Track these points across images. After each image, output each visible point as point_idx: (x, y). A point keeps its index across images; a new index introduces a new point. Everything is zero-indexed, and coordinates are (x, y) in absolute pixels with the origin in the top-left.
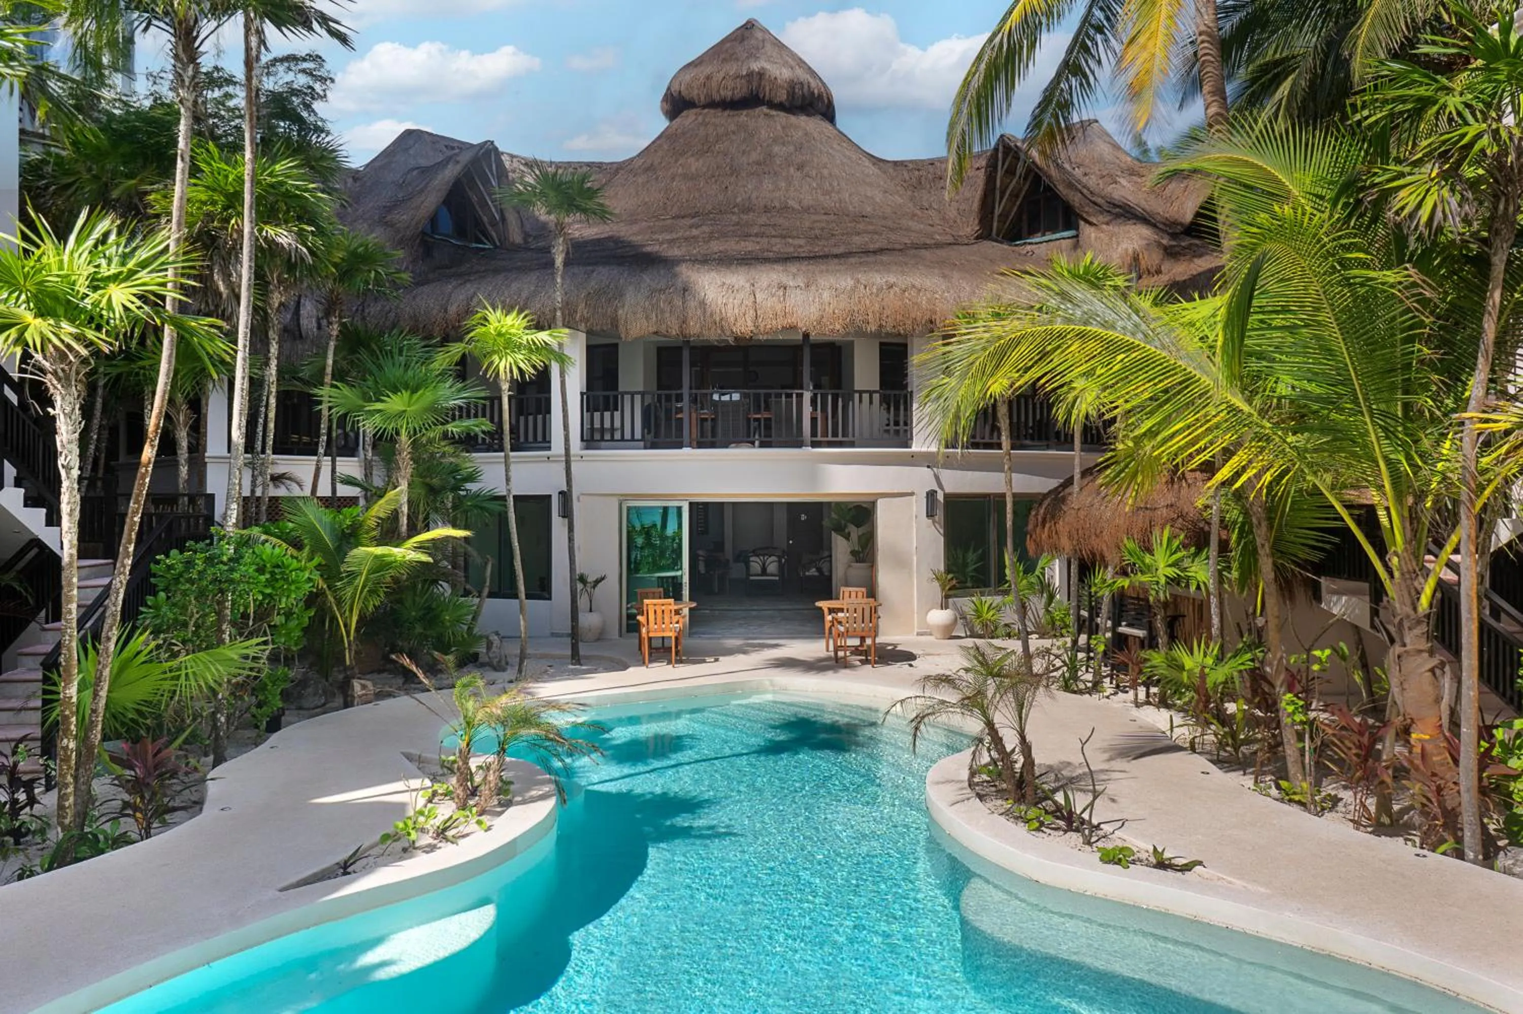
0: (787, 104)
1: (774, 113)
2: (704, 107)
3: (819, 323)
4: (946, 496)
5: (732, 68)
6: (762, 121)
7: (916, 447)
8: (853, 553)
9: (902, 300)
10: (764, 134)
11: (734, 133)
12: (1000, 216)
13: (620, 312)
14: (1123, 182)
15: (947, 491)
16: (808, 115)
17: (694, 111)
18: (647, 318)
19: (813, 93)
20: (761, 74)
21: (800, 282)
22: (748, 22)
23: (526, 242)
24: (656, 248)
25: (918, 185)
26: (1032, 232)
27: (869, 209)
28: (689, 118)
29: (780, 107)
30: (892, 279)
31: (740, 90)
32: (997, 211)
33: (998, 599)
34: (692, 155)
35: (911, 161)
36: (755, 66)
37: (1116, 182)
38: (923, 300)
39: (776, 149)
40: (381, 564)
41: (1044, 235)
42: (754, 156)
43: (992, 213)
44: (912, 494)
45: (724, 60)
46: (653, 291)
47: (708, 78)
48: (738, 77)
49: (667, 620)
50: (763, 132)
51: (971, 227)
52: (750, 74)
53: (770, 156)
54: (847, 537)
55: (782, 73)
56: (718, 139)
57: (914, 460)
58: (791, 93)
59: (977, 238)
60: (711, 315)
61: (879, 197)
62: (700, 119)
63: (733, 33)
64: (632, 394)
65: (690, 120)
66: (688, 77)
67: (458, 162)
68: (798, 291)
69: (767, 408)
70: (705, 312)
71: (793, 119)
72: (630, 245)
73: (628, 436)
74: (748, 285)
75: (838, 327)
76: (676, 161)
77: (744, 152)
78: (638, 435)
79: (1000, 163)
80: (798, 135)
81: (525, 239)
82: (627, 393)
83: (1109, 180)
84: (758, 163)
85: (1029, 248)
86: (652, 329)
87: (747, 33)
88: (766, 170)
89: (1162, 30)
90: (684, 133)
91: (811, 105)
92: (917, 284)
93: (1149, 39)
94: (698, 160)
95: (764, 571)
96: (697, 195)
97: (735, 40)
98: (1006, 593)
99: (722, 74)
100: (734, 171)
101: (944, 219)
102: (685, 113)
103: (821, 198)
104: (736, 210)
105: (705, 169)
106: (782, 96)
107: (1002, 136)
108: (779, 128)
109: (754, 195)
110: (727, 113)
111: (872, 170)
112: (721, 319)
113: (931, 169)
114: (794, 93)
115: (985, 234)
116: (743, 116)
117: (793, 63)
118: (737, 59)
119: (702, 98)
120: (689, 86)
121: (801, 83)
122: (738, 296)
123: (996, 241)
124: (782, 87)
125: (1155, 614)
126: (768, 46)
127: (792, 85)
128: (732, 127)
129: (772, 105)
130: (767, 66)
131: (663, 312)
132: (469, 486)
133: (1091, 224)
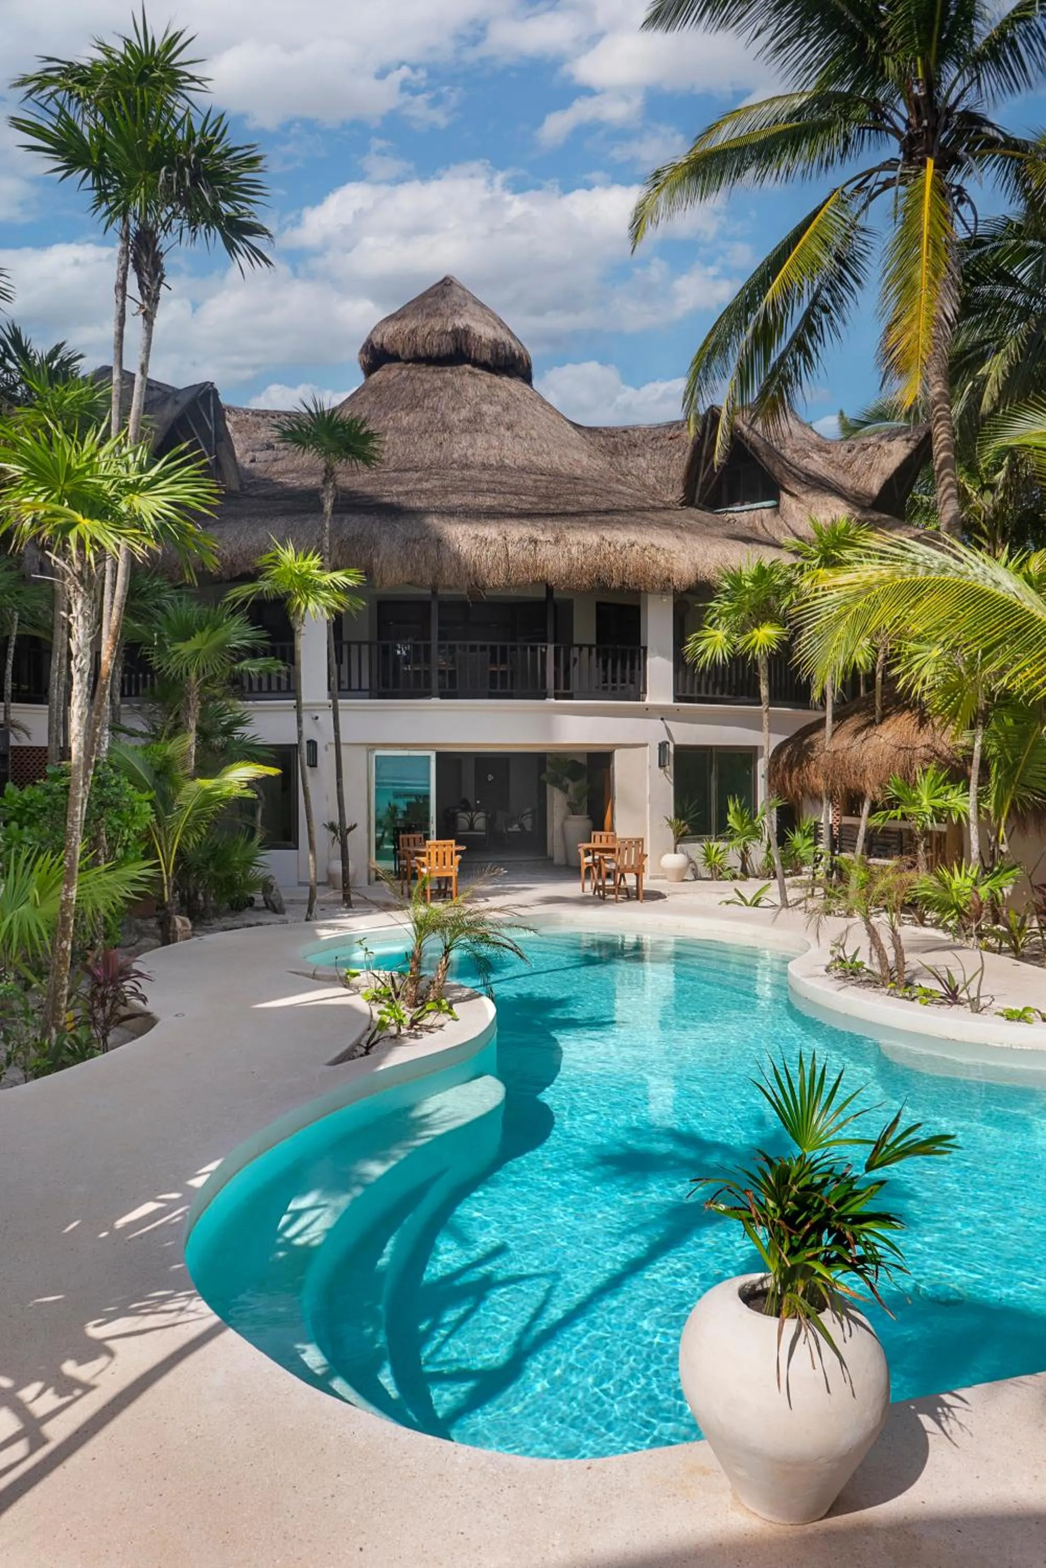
0: (491, 363)
1: (477, 371)
2: (408, 361)
3: (568, 578)
4: (677, 747)
5: (437, 324)
6: (467, 379)
7: (649, 701)
8: (570, 804)
9: (643, 558)
10: (471, 392)
11: (441, 389)
12: (703, 484)
13: (375, 560)
14: (815, 457)
15: (677, 743)
16: (511, 376)
17: (397, 365)
18: (403, 567)
19: (514, 354)
20: (466, 332)
21: (549, 536)
22: (446, 278)
23: (243, 490)
24: (395, 499)
25: (614, 452)
26: (731, 503)
27: (579, 472)
28: (388, 374)
29: (485, 366)
30: (633, 537)
31: (447, 347)
32: (701, 480)
33: (722, 845)
34: (402, 409)
35: (605, 428)
36: (460, 323)
37: (809, 457)
38: (661, 559)
39: (485, 408)
40: (207, 798)
41: (743, 504)
42: (464, 413)
43: (696, 480)
44: (646, 745)
45: (429, 315)
46: (407, 541)
47: (413, 332)
48: (444, 332)
49: (448, 860)
50: (470, 389)
51: (674, 494)
52: (456, 332)
53: (480, 414)
54: (565, 790)
55: (484, 331)
56: (427, 395)
57: (648, 712)
58: (496, 354)
59: (682, 505)
60: (466, 566)
61: (585, 461)
62: (404, 373)
63: (432, 288)
64: (360, 643)
65: (393, 374)
66: (391, 329)
67: (176, 402)
68: (548, 546)
69: (503, 661)
70: (459, 564)
71: (496, 379)
72: (364, 496)
73: (355, 685)
74: (500, 538)
75: (585, 582)
76: (386, 414)
77: (454, 409)
78: (365, 684)
79: (707, 434)
80: (503, 395)
81: (241, 486)
82: (355, 643)
83: (802, 454)
84: (469, 421)
85: (730, 515)
86: (405, 579)
87: (446, 289)
88: (478, 427)
89: (924, 313)
90: (389, 387)
91: (513, 366)
92: (656, 543)
93: (912, 320)
94: (408, 414)
95: (471, 827)
96: (412, 449)
97: (436, 294)
98: (731, 839)
99: (427, 330)
100: (447, 428)
101: (644, 485)
102: (385, 366)
103: (534, 458)
104: (455, 466)
105: (416, 424)
106: (487, 356)
107: (712, 406)
108: (485, 387)
109: (470, 452)
110: (431, 369)
111: (574, 434)
112: (475, 572)
113: (625, 436)
114: (497, 353)
115: (688, 501)
116: (448, 373)
117: (495, 324)
118: (441, 315)
119: (407, 352)
120: (393, 339)
121: (504, 344)
122: (492, 548)
123: (697, 507)
124: (487, 347)
125: (917, 843)
126: (470, 305)
127: (496, 345)
128: (439, 383)
129: (476, 363)
130: (472, 324)
131: (418, 562)
132: (241, 729)
133: (792, 495)
